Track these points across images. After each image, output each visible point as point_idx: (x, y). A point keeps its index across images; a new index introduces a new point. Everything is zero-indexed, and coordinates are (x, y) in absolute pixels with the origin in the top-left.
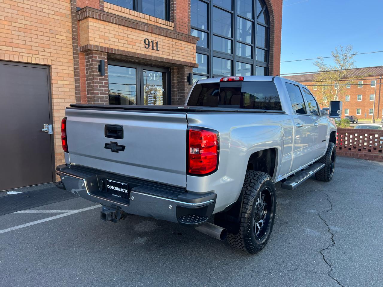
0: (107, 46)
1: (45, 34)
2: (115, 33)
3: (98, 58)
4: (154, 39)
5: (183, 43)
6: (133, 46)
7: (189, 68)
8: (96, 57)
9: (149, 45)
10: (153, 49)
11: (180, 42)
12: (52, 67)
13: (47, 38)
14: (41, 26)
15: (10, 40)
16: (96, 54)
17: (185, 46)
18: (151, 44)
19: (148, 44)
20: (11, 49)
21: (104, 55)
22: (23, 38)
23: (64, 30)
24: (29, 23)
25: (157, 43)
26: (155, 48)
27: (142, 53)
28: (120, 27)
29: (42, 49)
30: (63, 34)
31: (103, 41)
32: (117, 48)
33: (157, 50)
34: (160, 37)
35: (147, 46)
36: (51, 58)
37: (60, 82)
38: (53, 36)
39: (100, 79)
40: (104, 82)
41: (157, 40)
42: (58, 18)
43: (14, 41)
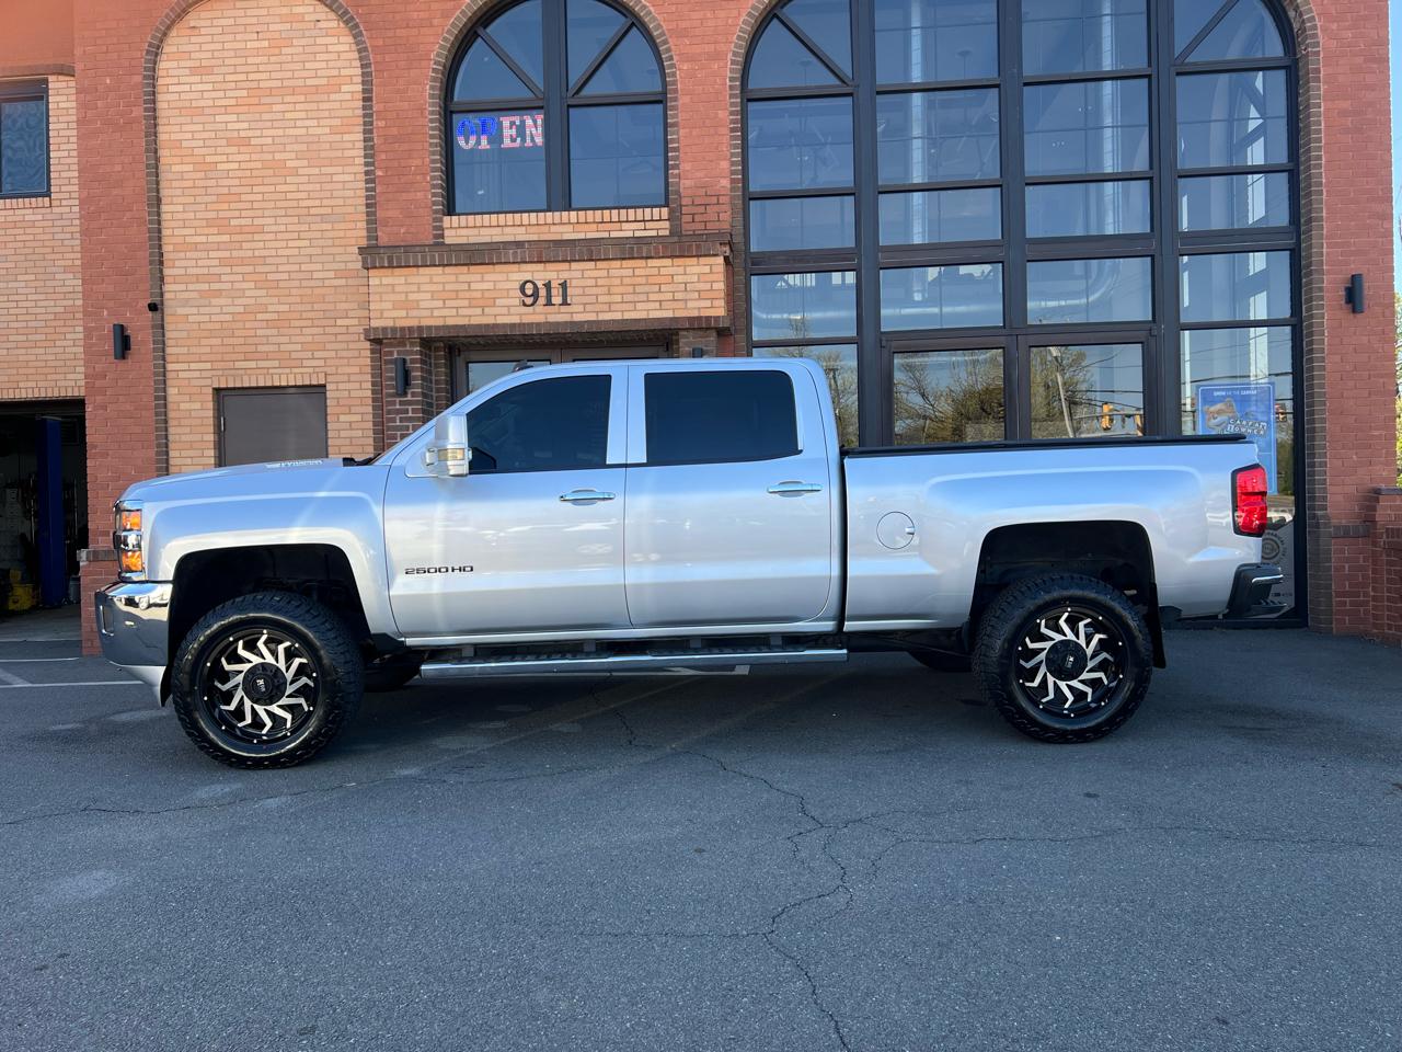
0: (414, 323)
1: (316, 323)
2: (434, 287)
3: (395, 354)
4: (551, 276)
5: (668, 262)
6: (486, 310)
7: (701, 333)
8: (391, 353)
9: (535, 295)
10: (549, 303)
11: (651, 262)
12: (328, 387)
13: (320, 330)
14: (309, 307)
15: (253, 348)
16: (391, 345)
17: (671, 271)
18: (543, 292)
19: (531, 294)
20: (253, 364)
21: (412, 344)
22: (274, 340)
23: (355, 306)
24: (286, 308)
25: (564, 286)
26: (557, 300)
27: (515, 320)
28: (448, 269)
29: (309, 355)
30: (351, 314)
31: (403, 313)
32: (440, 322)
33: (565, 303)
34: (575, 265)
35: (529, 301)
36: (326, 369)
37: (342, 418)
38: (332, 322)
39: (401, 403)
40: (410, 408)
41: (565, 275)
42: (343, 282)
43: (260, 348)
